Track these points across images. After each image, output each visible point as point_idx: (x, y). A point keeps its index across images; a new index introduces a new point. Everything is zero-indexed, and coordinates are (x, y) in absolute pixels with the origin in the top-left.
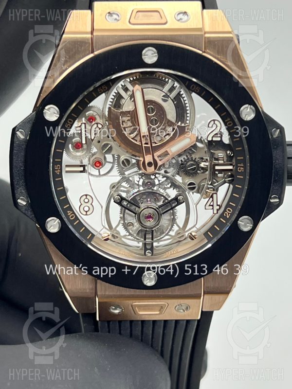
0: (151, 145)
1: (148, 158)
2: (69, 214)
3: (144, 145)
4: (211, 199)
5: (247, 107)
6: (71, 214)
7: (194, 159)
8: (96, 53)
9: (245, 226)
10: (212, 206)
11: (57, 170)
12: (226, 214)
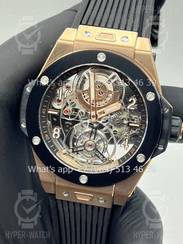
0: (96, 106)
1: (93, 113)
2: (46, 136)
3: (91, 105)
4: (125, 141)
5: (151, 93)
6: (47, 137)
7: (119, 118)
8: (74, 52)
9: (140, 159)
10: (125, 145)
11: (44, 111)
12: (131, 151)
